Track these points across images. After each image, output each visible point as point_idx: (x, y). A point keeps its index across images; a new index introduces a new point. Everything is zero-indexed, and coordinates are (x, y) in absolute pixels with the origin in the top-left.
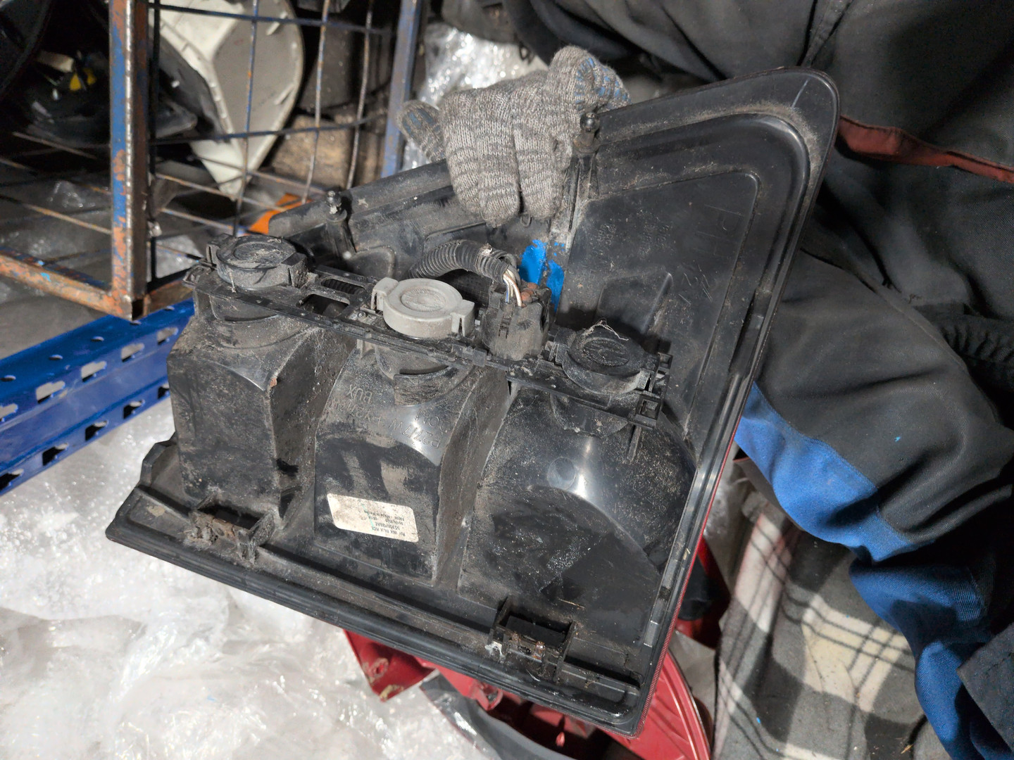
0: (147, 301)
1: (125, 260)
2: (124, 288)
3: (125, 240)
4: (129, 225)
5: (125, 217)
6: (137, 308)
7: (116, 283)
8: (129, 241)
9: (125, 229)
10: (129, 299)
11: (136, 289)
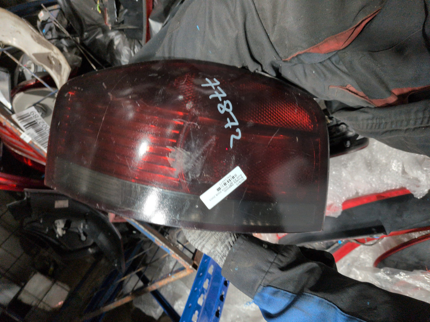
0: (195, 262)
1: (181, 260)
2: (187, 265)
3: (176, 256)
4: (173, 252)
5: (170, 251)
6: (195, 267)
7: (185, 266)
8: (177, 255)
9: (174, 254)
10: (191, 267)
11: (190, 263)
